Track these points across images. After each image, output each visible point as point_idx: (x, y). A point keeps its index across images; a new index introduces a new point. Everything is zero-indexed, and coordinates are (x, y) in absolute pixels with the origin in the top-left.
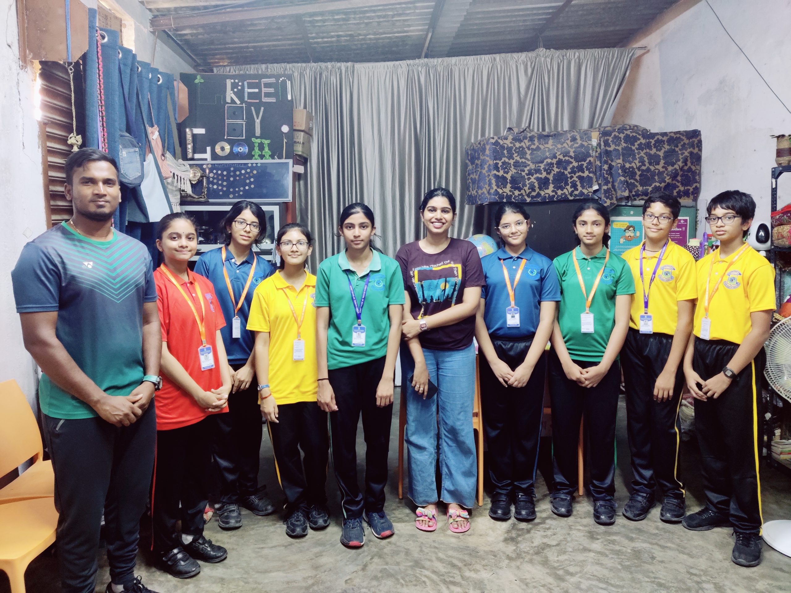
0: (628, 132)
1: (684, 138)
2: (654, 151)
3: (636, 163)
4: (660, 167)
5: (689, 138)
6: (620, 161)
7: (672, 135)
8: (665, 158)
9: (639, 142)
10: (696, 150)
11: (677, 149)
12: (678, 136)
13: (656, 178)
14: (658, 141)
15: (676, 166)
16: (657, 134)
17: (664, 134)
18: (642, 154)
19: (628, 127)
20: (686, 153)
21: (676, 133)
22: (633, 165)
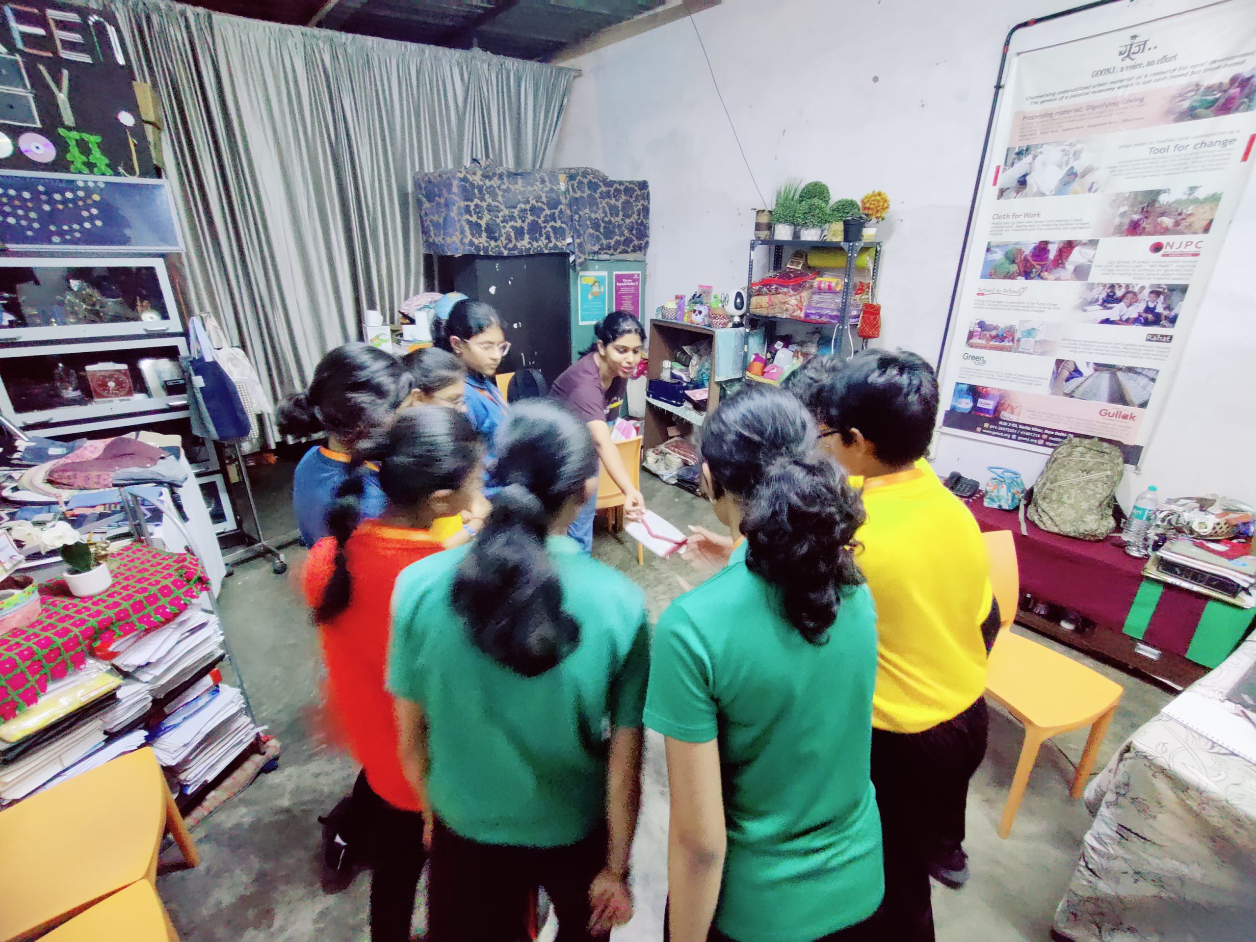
0: (590, 177)
1: (636, 188)
2: (613, 201)
3: (599, 215)
4: (619, 219)
5: (641, 190)
6: (587, 211)
7: (627, 184)
8: (624, 208)
9: (600, 190)
10: (646, 204)
11: (632, 200)
12: (632, 186)
13: (617, 230)
14: (616, 190)
15: (632, 219)
16: (615, 182)
17: (621, 183)
18: (604, 202)
19: (590, 172)
20: (640, 207)
21: (630, 182)
22: (597, 216)
